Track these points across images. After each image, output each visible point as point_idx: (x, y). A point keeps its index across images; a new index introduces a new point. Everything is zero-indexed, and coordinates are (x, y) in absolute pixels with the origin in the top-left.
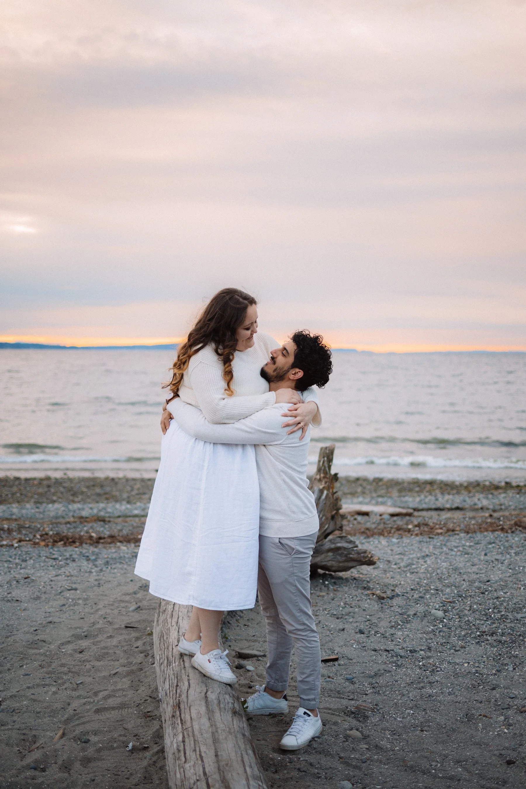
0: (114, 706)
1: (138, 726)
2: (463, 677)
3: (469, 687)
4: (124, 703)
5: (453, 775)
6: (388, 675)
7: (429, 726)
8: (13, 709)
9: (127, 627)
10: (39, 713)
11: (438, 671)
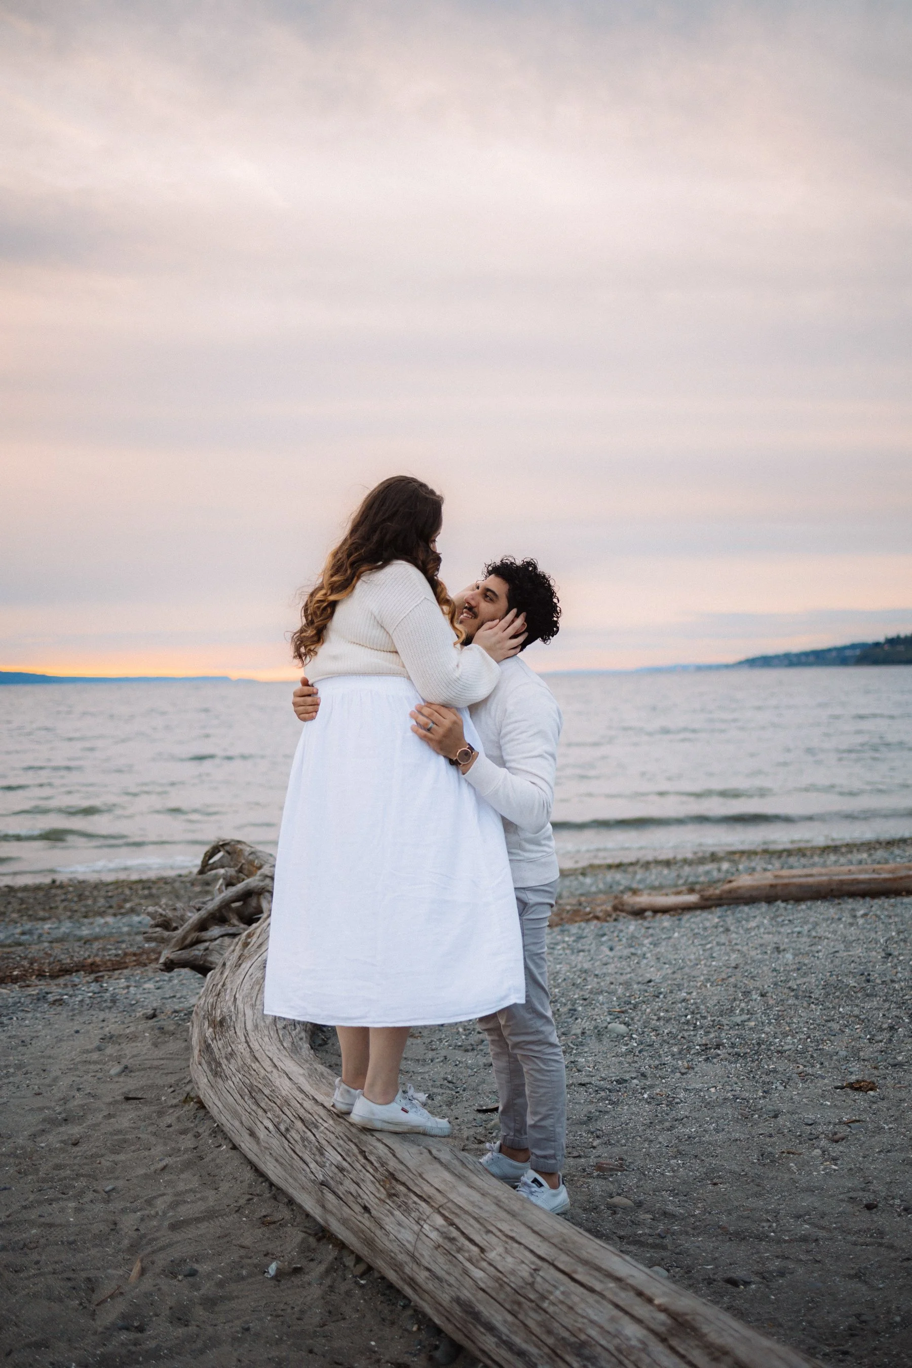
0: (197, 1215)
1: (261, 1240)
2: (720, 1106)
3: (738, 1118)
4: (212, 1208)
5: (804, 1235)
6: (606, 1117)
7: (719, 1177)
8: (22, 1242)
9: (127, 1099)
10: (74, 1242)
11: (677, 1103)
